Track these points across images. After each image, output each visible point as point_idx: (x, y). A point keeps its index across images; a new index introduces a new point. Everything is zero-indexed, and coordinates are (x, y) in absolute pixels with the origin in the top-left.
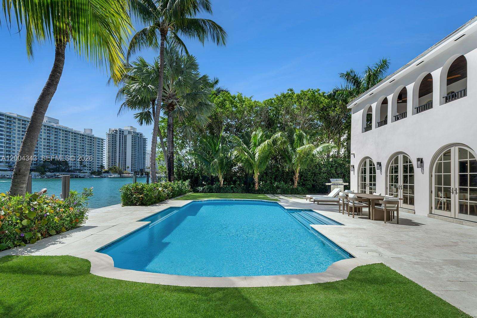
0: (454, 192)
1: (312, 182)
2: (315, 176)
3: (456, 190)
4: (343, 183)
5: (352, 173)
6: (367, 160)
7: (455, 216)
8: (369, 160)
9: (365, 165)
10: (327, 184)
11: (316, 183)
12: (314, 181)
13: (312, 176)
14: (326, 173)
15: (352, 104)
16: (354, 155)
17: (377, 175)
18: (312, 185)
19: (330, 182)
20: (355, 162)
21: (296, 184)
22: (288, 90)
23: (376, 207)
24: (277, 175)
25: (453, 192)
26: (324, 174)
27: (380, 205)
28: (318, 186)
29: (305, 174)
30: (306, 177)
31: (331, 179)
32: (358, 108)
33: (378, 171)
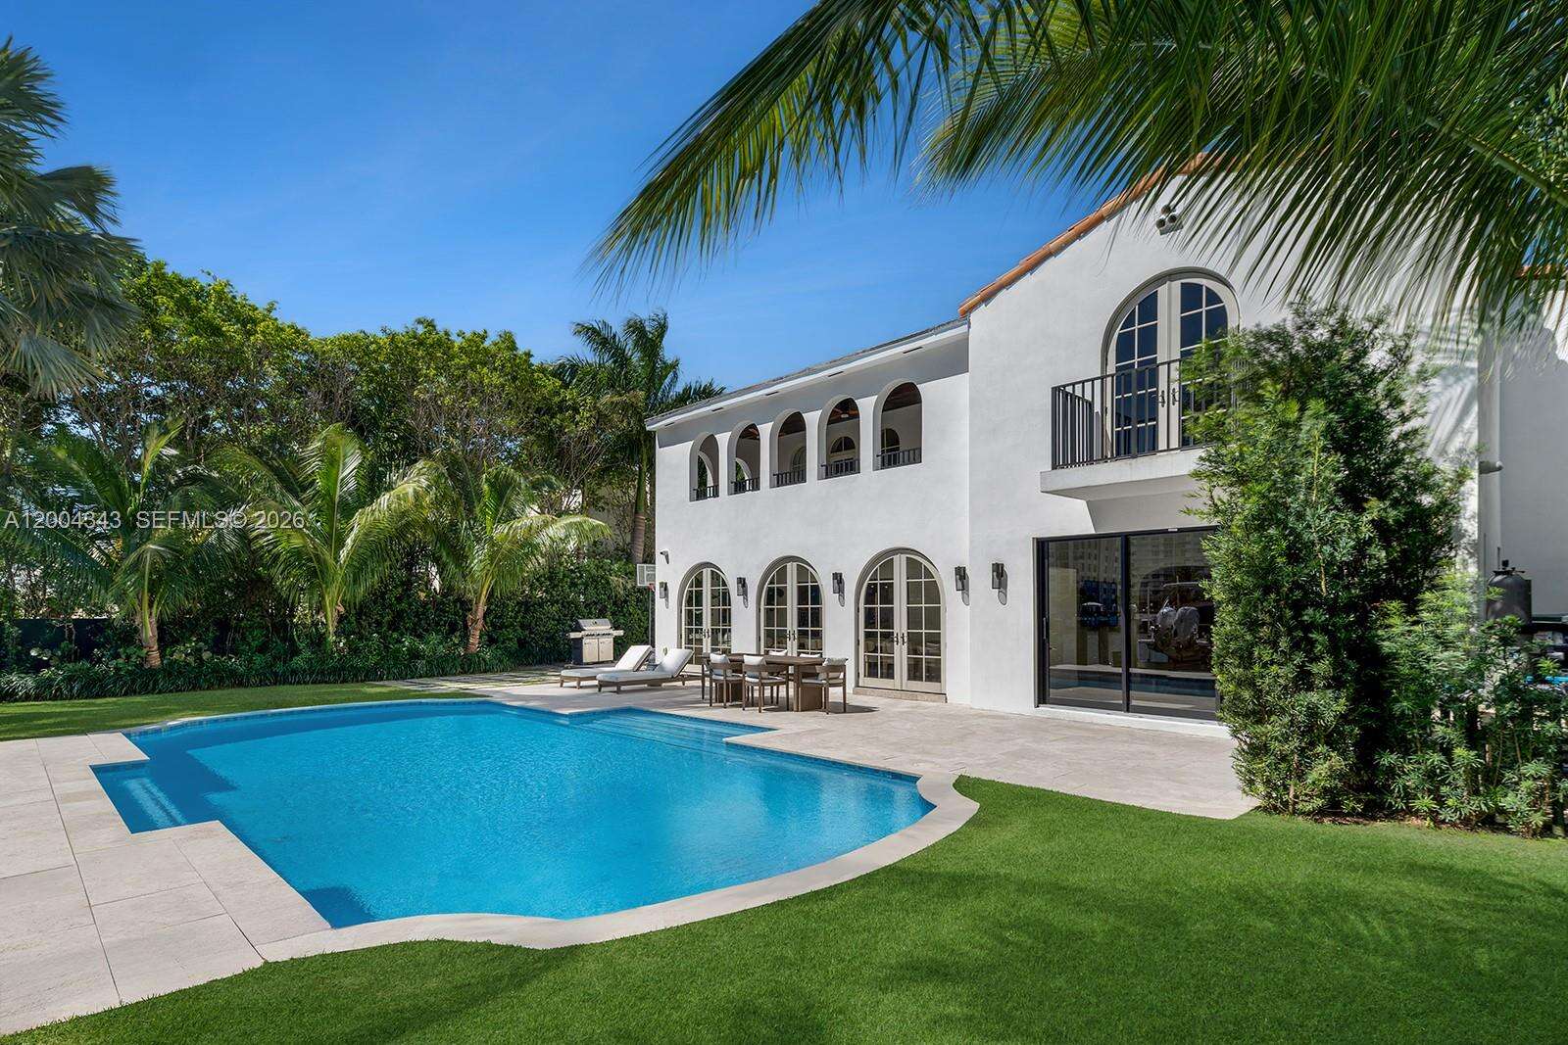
0: (900, 640)
1: (520, 631)
2: (527, 610)
3: (903, 638)
4: (611, 631)
5: (659, 602)
6: (704, 570)
7: (901, 686)
8: (709, 573)
9: (699, 583)
10: (573, 635)
11: (531, 633)
12: (523, 626)
13: (519, 612)
14: (557, 602)
15: (661, 423)
16: (667, 557)
17: (733, 608)
18: (519, 640)
19: (579, 629)
20: (668, 573)
21: (474, 640)
22: (419, 322)
23: (804, 681)
24: (403, 611)
25: (897, 642)
26: (552, 605)
27: (815, 675)
28: (537, 643)
29: (496, 606)
30: (500, 617)
31: (581, 621)
32: (675, 436)
33: (736, 599)
